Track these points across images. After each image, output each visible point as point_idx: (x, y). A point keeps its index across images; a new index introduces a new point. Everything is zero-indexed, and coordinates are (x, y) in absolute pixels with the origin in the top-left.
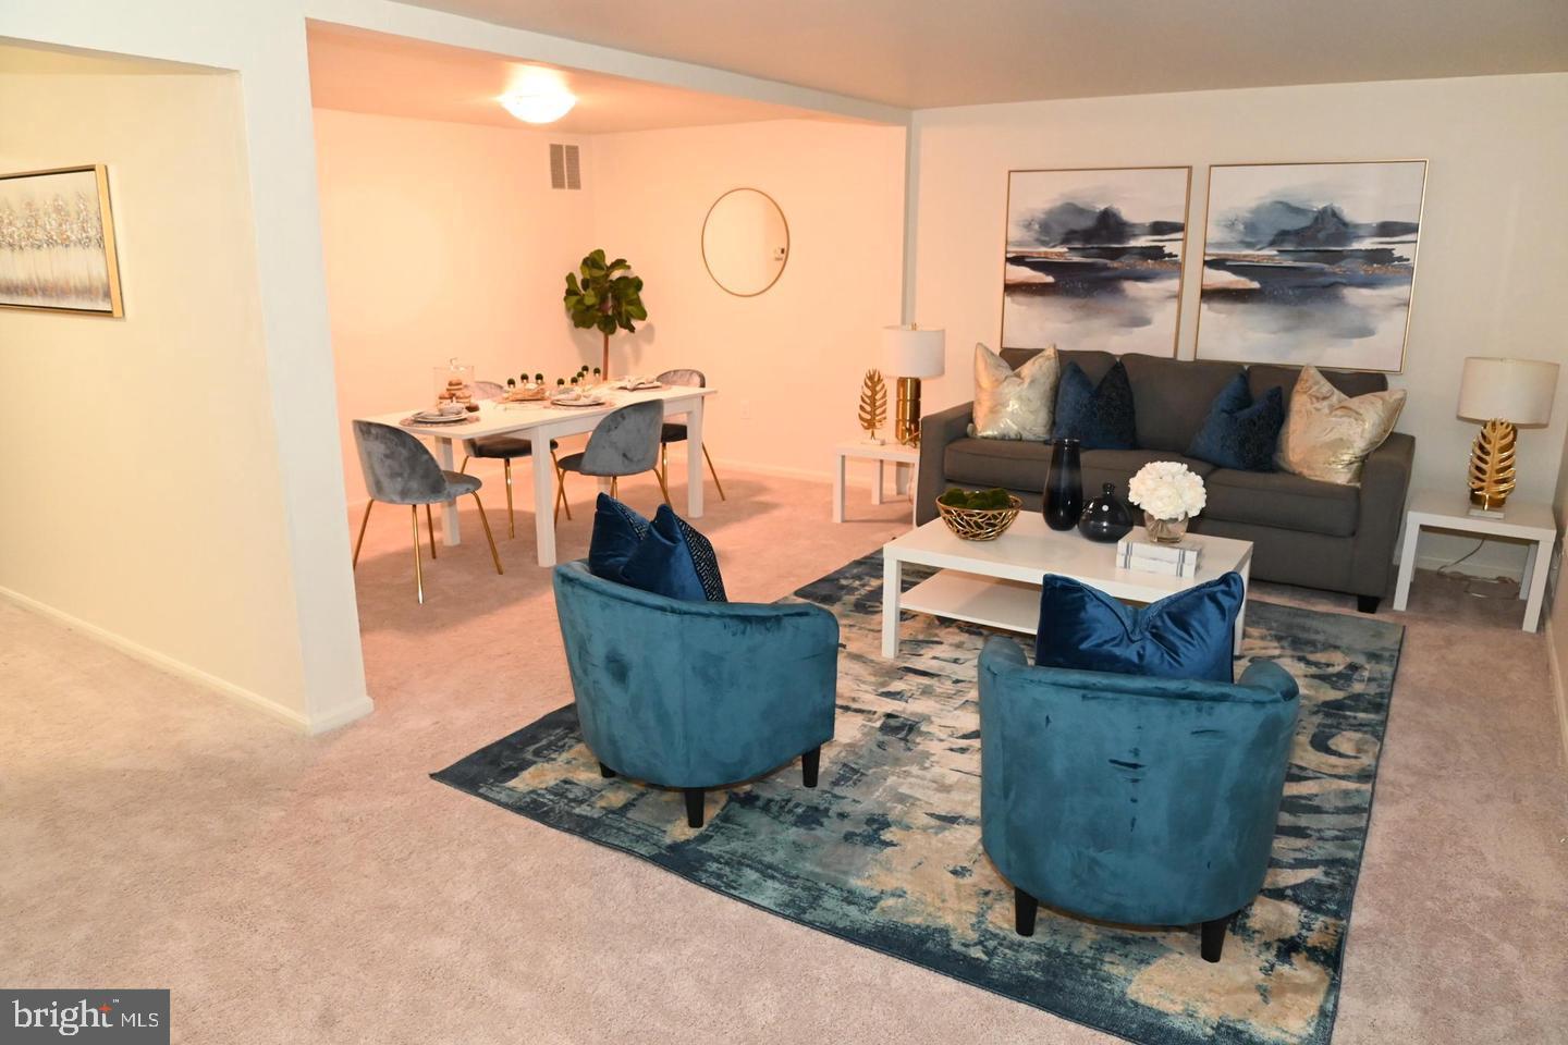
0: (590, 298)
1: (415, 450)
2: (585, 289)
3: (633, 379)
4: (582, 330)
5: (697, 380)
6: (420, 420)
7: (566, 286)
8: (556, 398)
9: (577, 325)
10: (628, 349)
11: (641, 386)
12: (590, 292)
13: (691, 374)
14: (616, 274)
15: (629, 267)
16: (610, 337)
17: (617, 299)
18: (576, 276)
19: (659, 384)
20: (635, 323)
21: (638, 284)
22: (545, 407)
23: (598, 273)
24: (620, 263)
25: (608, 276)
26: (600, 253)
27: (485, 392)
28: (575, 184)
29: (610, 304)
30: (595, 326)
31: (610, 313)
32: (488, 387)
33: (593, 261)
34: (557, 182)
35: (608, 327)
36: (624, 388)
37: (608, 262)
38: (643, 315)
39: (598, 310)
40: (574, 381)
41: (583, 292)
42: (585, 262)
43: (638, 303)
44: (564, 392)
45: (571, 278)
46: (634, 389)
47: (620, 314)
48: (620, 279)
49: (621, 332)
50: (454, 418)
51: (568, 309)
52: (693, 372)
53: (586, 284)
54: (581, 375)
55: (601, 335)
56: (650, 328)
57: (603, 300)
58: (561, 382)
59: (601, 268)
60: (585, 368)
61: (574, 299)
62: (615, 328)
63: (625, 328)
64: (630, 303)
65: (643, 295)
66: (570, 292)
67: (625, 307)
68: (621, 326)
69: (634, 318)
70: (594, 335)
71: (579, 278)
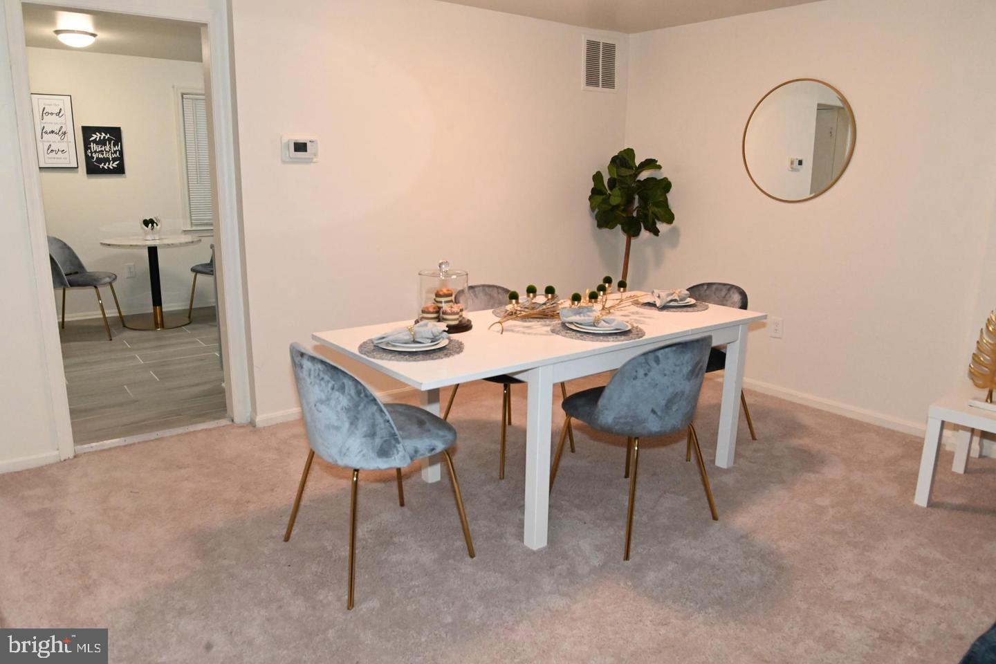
0: (616, 199)
1: (357, 399)
2: (611, 189)
3: (663, 294)
4: (606, 230)
5: (736, 297)
6: (380, 348)
7: (592, 185)
8: (570, 319)
9: (600, 226)
10: (649, 252)
11: (672, 304)
12: (617, 191)
13: (729, 290)
14: (644, 175)
15: (659, 167)
16: (633, 241)
17: (644, 200)
18: (604, 174)
19: (692, 301)
20: (661, 226)
21: (666, 185)
22: (553, 331)
23: (625, 172)
24: (650, 163)
25: (636, 175)
26: (630, 153)
27: (491, 297)
28: (609, 83)
29: (636, 204)
30: (619, 227)
31: (635, 214)
32: (495, 293)
33: (623, 160)
34: (592, 80)
35: (632, 230)
36: (651, 305)
37: (638, 161)
38: (670, 218)
39: (623, 211)
40: (593, 296)
41: (609, 192)
42: (614, 160)
43: (664, 204)
44: (579, 312)
45: (597, 177)
46: (664, 308)
47: (646, 216)
48: (648, 180)
49: (645, 234)
50: (427, 346)
51: (593, 209)
52: (732, 286)
53: (612, 182)
54: (602, 288)
55: (623, 237)
56: (675, 232)
57: (630, 201)
58: (576, 298)
59: (630, 168)
60: (608, 280)
61: (599, 198)
62: (639, 230)
63: (650, 231)
64: (658, 204)
65: (671, 197)
66: (596, 192)
67: (652, 209)
68: (646, 229)
69: (659, 220)
70: (618, 236)
71: (606, 177)
